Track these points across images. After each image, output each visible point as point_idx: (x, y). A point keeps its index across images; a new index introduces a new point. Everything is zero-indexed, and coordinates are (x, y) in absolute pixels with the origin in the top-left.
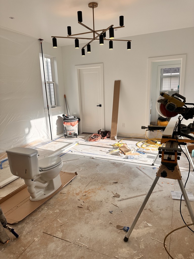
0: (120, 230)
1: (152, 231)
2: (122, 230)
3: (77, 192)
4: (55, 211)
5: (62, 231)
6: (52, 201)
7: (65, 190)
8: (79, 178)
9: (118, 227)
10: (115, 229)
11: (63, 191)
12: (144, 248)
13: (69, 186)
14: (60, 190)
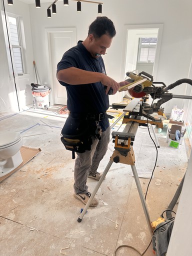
1: (107, 210)
3: (38, 170)
4: (12, 191)
5: (16, 213)
6: (10, 180)
7: (25, 168)
8: (43, 154)
12: (96, 228)
13: (30, 163)
14: (21, 168)
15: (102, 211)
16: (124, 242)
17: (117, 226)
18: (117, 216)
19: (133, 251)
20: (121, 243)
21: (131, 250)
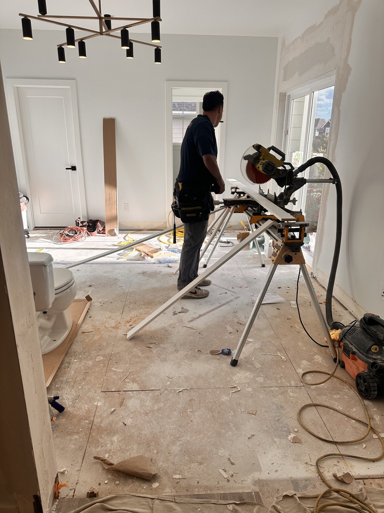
0: (217, 356)
1: (257, 346)
2: (221, 355)
4: (97, 360)
5: (134, 381)
6: (77, 348)
7: (87, 326)
8: (98, 304)
9: (213, 353)
10: (210, 356)
11: (84, 328)
12: (260, 366)
13: (89, 319)
14: (78, 329)
15: (253, 348)
16: (303, 370)
17: (283, 358)
18: (275, 349)
19: (320, 374)
20: (301, 372)
21: (317, 374)
